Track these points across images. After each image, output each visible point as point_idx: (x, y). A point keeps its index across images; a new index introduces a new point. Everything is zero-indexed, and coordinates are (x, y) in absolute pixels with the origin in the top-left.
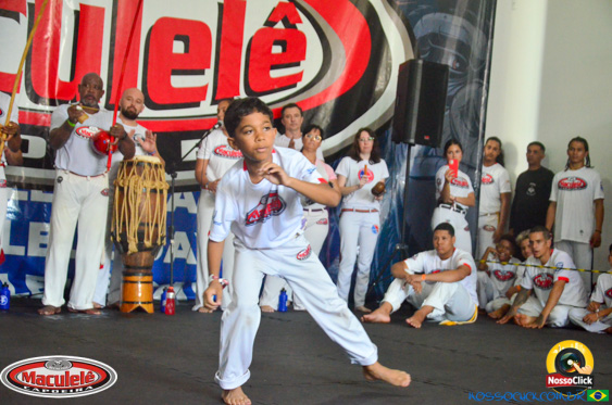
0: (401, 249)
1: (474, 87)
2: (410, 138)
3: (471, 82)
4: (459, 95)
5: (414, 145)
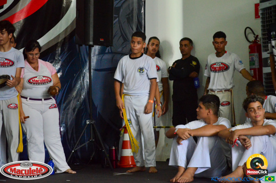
0: (90, 124)
2: (89, 41)
4: (124, 6)
5: (93, 46)
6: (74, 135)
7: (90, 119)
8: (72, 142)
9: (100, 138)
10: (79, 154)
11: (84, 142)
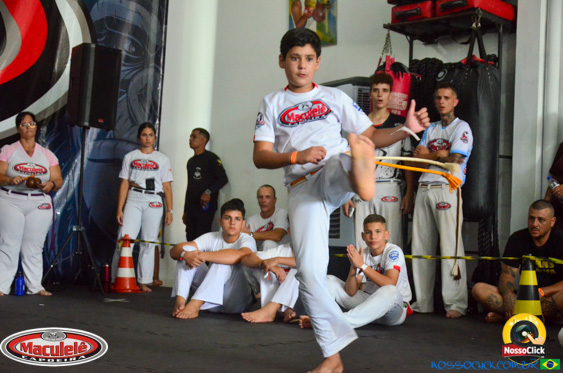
0: (77, 232)
1: (151, 71)
2: (84, 121)
3: (148, 67)
4: (136, 79)
5: (89, 128)
6: (56, 245)
7: (77, 224)
8: (52, 253)
9: (89, 250)
10: (60, 269)
11: (68, 254)
